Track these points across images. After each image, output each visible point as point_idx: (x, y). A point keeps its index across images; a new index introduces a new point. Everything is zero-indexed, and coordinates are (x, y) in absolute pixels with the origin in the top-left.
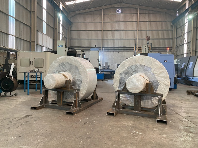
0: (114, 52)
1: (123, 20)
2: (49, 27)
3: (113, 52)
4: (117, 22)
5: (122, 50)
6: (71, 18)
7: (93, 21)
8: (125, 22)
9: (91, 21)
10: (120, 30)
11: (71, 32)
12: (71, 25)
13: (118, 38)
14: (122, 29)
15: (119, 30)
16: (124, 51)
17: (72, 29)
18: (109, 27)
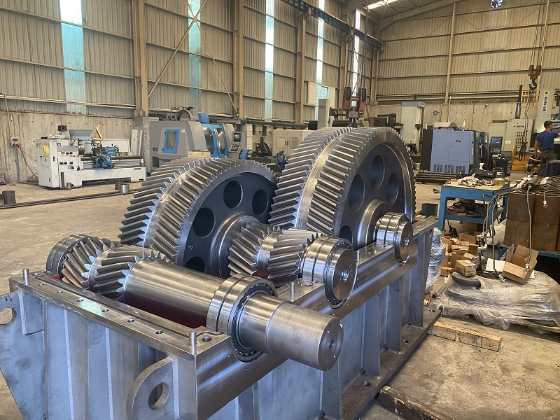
0: (477, 106)
1: (505, 25)
2: (329, 67)
3: (472, 106)
4: (489, 31)
5: (498, 100)
6: (381, 31)
7: (430, 33)
8: (511, 28)
9: (425, 35)
10: (496, 49)
11: (379, 65)
12: (379, 48)
13: (489, 69)
14: (503, 47)
15: (492, 52)
16: (502, 102)
17: (383, 57)
18: (467, 45)
